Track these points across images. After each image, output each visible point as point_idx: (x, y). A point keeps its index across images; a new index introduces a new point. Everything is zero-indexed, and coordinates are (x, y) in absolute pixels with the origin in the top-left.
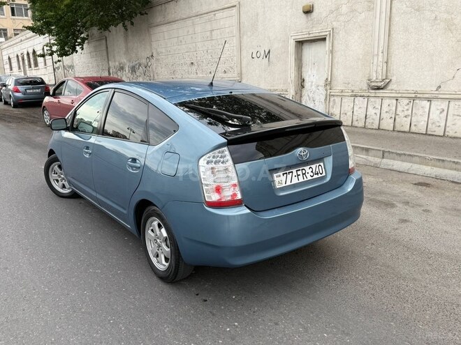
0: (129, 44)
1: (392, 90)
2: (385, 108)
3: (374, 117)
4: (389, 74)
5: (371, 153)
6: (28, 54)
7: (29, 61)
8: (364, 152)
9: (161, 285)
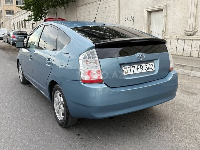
0: (67, 16)
1: (198, 36)
2: (194, 45)
3: (188, 50)
4: (196, 27)
5: (186, 68)
6: (22, 22)
7: (22, 25)
8: (182, 67)
9: (60, 128)
